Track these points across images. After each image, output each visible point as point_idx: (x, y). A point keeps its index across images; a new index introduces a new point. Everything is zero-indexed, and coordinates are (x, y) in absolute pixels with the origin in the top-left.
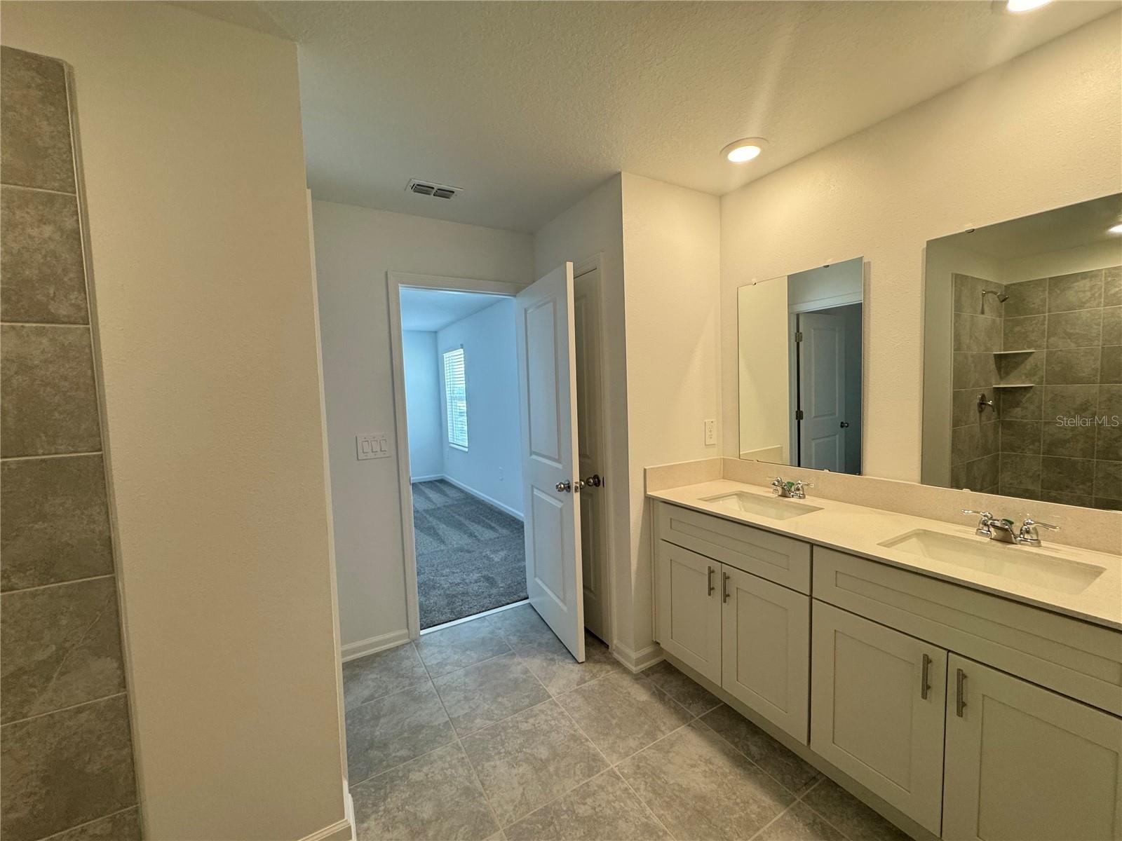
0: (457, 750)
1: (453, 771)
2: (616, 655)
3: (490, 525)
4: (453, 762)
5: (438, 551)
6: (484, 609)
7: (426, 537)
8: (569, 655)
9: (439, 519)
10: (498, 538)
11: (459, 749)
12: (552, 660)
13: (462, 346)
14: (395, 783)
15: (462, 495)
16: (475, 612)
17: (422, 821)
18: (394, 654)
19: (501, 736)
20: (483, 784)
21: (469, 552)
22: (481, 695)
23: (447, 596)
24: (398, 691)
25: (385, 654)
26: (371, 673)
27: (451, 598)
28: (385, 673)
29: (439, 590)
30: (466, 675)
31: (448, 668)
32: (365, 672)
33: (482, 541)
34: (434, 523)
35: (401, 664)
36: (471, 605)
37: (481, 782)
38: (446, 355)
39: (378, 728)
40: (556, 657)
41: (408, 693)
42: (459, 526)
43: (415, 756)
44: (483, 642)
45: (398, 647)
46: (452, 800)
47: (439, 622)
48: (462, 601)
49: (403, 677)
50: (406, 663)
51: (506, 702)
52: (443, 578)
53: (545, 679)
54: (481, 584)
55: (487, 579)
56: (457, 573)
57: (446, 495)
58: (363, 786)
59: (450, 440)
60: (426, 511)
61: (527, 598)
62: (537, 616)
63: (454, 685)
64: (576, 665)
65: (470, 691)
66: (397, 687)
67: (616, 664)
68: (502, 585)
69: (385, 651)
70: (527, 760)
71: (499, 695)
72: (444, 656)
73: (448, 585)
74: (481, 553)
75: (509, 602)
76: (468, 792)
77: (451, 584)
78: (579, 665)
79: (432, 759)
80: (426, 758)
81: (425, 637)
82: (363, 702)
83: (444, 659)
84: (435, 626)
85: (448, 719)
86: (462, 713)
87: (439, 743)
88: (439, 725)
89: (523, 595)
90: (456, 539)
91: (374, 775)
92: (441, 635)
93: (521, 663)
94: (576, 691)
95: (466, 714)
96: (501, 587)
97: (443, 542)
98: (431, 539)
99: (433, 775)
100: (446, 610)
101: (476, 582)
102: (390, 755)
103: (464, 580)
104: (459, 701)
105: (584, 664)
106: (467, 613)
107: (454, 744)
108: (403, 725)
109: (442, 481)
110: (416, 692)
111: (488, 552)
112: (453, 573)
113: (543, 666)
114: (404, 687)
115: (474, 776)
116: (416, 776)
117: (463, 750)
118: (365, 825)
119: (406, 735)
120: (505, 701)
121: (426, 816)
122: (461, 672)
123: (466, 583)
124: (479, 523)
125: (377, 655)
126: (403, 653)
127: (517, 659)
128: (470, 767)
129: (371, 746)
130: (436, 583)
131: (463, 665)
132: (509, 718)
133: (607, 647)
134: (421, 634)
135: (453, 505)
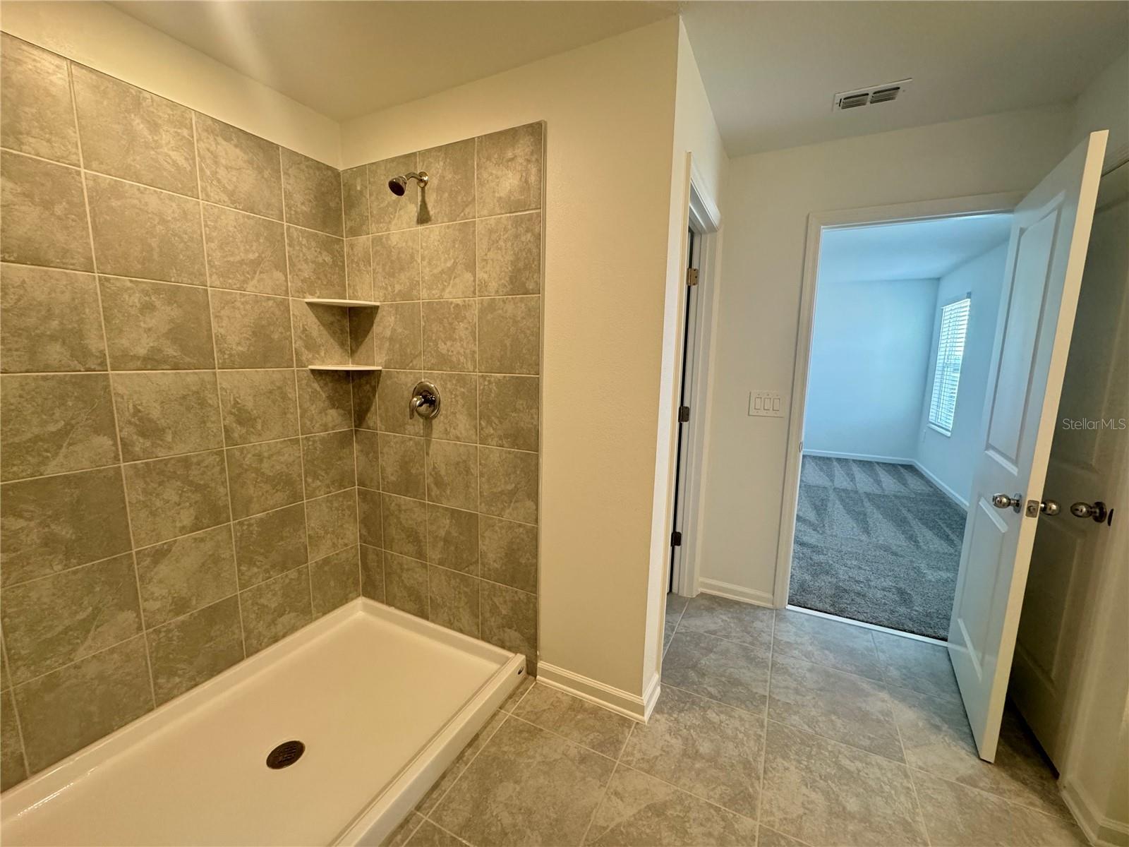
0: (759, 725)
1: (745, 738)
2: (1065, 795)
3: (948, 536)
4: (750, 732)
5: (856, 540)
6: (874, 621)
7: (851, 521)
8: (970, 741)
9: (878, 508)
10: (951, 555)
11: (762, 726)
12: (938, 728)
13: (969, 295)
14: (695, 707)
15: (927, 489)
16: (861, 618)
17: (697, 752)
18: (752, 611)
19: (812, 749)
20: (765, 772)
21: (895, 554)
22: (814, 698)
23: (837, 587)
24: (737, 641)
25: (745, 606)
26: (725, 614)
27: (840, 592)
28: (735, 621)
29: (831, 577)
30: (810, 670)
31: (796, 653)
32: (720, 611)
33: (924, 550)
34: (869, 510)
35: (753, 622)
36: (860, 610)
37: (765, 768)
38: (947, 308)
39: (705, 659)
40: (945, 727)
41: (745, 649)
42: (901, 523)
43: (720, 700)
44: (852, 652)
45: (758, 607)
46: (730, 758)
47: (813, 607)
48: (852, 600)
49: (748, 633)
50: (758, 624)
51: (839, 725)
52: (843, 568)
53: (910, 739)
54: (890, 595)
55: (901, 592)
56: (865, 570)
57: (905, 484)
58: (672, 691)
59: (932, 418)
60: (868, 495)
61: (945, 639)
62: (949, 668)
63: (792, 671)
64: (975, 758)
65: (805, 687)
66: (739, 638)
67: (1062, 809)
68: (917, 609)
69: (747, 604)
70: (827, 794)
71: (835, 713)
72: (799, 640)
73: (847, 577)
74: (912, 561)
75: (915, 630)
76: (748, 767)
77: (850, 577)
78: (977, 761)
79: (733, 714)
80: (729, 709)
81: (789, 613)
82: (705, 632)
83: (797, 643)
84: (806, 608)
85: (767, 694)
86: (783, 699)
87: (746, 706)
88: (756, 693)
89: (942, 633)
90: (886, 533)
91: (683, 689)
92: (807, 620)
93: (886, 701)
94: (950, 785)
95: (788, 703)
96: (917, 611)
97: (867, 531)
98: (855, 525)
99: (726, 726)
100: (827, 600)
101: (884, 590)
102: (702, 684)
103: (869, 580)
104: (787, 688)
105: (990, 766)
106: (850, 615)
107: (760, 718)
108: (725, 670)
109: (910, 468)
110: (752, 653)
111: (923, 565)
112: (860, 568)
113: (917, 725)
114: (744, 642)
115: (762, 759)
116: (711, 715)
117: (765, 729)
118: (658, 716)
119: (723, 679)
120: (839, 723)
121: (701, 750)
122: (806, 664)
123: (869, 585)
124: (931, 529)
125: (738, 603)
126: (760, 615)
127: (884, 695)
128: (762, 749)
129: (694, 667)
130: (832, 569)
131: (813, 660)
132: (833, 742)
133: (1056, 775)
134: (787, 607)
135: (908, 498)
